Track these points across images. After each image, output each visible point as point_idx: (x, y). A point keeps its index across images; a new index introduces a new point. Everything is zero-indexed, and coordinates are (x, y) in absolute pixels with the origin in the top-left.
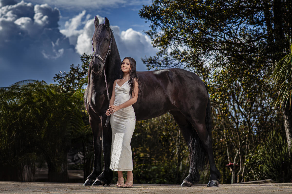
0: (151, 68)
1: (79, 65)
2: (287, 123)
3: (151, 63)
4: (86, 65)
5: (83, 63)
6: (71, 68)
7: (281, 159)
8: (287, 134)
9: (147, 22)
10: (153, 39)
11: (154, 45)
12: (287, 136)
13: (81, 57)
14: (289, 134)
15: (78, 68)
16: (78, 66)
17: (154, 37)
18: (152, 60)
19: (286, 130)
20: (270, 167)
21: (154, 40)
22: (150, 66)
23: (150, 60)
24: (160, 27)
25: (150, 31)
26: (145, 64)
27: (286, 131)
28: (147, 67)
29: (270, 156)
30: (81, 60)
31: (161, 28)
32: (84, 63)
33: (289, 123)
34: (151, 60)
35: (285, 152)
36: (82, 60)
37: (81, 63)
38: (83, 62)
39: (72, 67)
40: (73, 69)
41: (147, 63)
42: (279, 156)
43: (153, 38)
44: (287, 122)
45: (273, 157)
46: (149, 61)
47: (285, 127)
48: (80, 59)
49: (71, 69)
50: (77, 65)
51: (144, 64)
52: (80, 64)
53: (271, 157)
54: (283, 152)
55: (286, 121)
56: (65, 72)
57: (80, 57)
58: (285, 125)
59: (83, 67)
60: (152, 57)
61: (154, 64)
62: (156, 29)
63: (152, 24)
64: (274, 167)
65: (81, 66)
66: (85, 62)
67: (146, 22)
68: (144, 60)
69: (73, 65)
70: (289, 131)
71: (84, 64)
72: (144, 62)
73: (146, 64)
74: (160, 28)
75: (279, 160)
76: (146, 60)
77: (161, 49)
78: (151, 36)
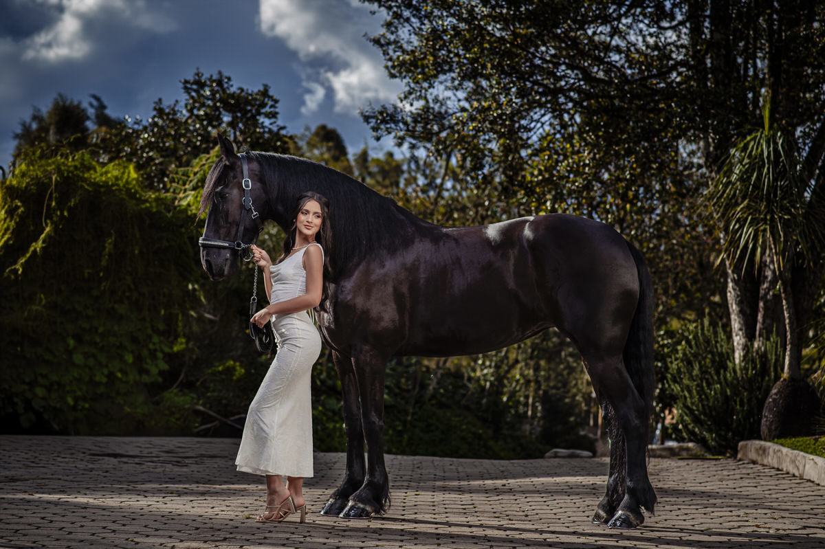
0: (384, 134)
1: (177, 101)
2: (734, 289)
3: (384, 121)
4: (197, 105)
5: (188, 97)
6: (155, 109)
7: (723, 392)
8: (733, 317)
9: (376, 14)
10: (388, 57)
11: (393, 71)
12: (733, 323)
13: (183, 81)
14: (739, 317)
15: (173, 109)
16: (175, 105)
17: (391, 52)
18: (388, 115)
19: (730, 306)
20: (694, 410)
21: (391, 59)
22: (381, 129)
23: (381, 113)
24: (411, 28)
25: (383, 36)
26: (368, 123)
27: (731, 310)
28: (374, 131)
29: (695, 383)
30: (183, 91)
31: (412, 31)
32: (192, 97)
33: (740, 290)
34: (385, 115)
35: (733, 374)
36: (187, 90)
37: (184, 98)
38: (189, 93)
39: (157, 107)
40: (160, 112)
41: (374, 121)
42: (719, 386)
43: (388, 54)
44: (735, 287)
45: (702, 387)
46: (380, 118)
47: (729, 298)
48: (182, 85)
49: (154, 113)
50: (172, 102)
51: (366, 124)
52: (179, 99)
53: (698, 385)
54: (728, 375)
55: (730, 285)
56: (138, 117)
57: (180, 82)
58: (729, 294)
59: (189, 107)
60: (387, 106)
61: (393, 126)
62: (398, 31)
63: (389, 18)
64: (705, 414)
65: (182, 103)
66: (194, 94)
67: (373, 13)
68: (367, 114)
69: (160, 100)
70: (738, 309)
71: (191, 101)
72: (367, 119)
73: (372, 124)
74: (409, 31)
75: (719, 395)
76: (372, 114)
77: (410, 86)
78: (384, 48)
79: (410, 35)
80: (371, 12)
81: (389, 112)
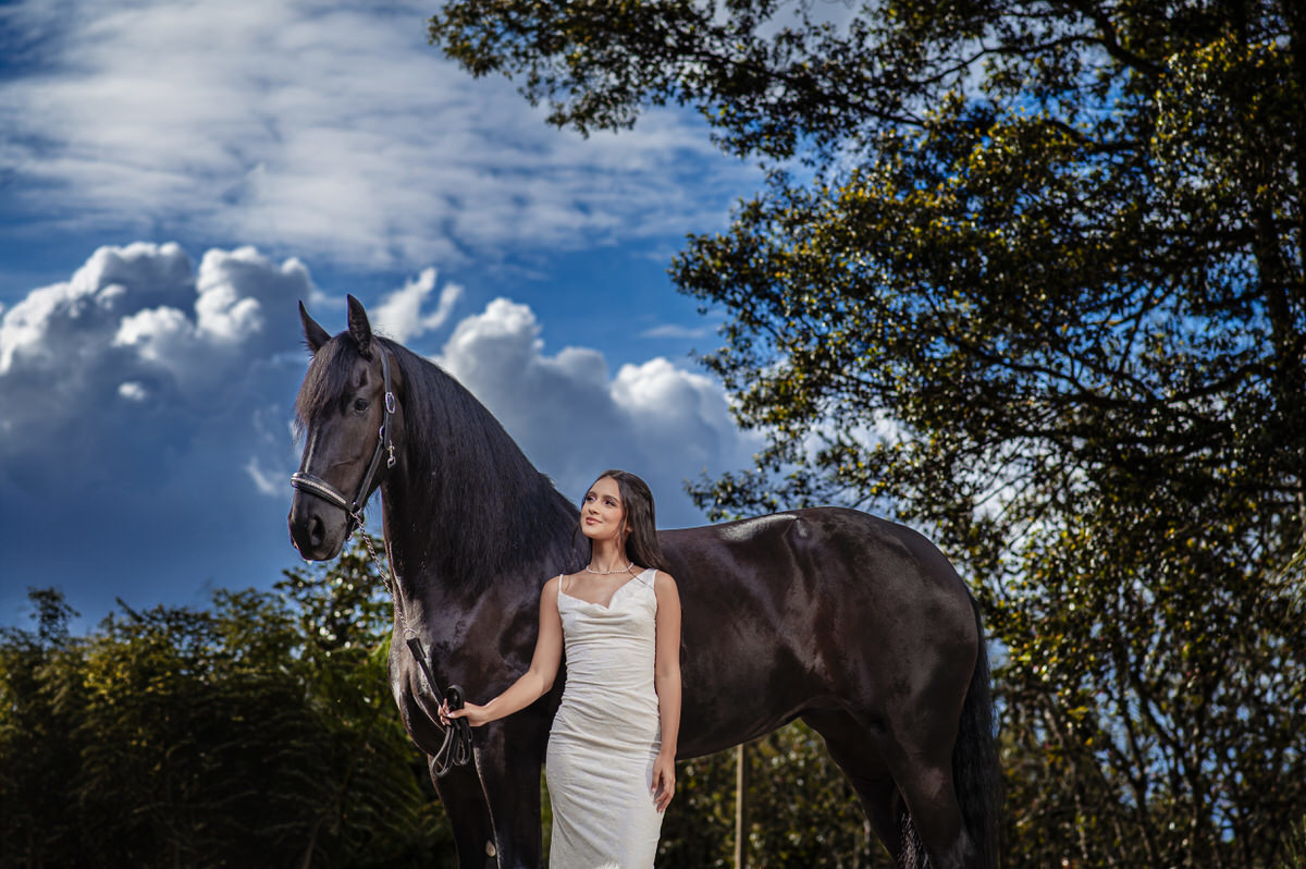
3: (729, 501)
10: (735, 392)
11: (744, 416)
17: (740, 382)
18: (735, 489)
21: (740, 396)
22: (726, 516)
23: (724, 487)
24: (770, 335)
25: (724, 353)
26: (702, 507)
28: (712, 520)
31: (773, 338)
34: (729, 489)
41: (712, 502)
43: (736, 387)
46: (722, 495)
51: (698, 508)
60: (734, 473)
61: (746, 509)
62: (751, 345)
63: (731, 320)
67: (703, 312)
68: (699, 490)
72: (699, 499)
73: (708, 509)
74: (768, 339)
76: (708, 491)
77: (775, 439)
78: (727, 377)
79: (769, 345)
80: (699, 311)
81: (738, 485)
